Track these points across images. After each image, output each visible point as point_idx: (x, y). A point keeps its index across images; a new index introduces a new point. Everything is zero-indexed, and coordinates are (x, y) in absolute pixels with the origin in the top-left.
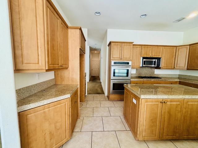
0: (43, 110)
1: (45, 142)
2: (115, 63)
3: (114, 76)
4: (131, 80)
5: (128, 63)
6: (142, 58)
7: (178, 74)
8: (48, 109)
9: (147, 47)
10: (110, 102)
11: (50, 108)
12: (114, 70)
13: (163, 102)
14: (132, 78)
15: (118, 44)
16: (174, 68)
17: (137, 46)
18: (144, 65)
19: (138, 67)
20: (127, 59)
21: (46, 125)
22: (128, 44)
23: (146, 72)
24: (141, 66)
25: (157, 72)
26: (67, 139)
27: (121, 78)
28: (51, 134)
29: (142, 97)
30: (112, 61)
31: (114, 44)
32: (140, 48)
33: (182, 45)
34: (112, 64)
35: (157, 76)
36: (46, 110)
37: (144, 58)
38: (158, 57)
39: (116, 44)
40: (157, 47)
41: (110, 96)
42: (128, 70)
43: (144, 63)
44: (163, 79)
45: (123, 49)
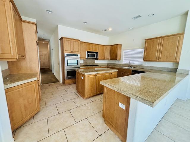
0: (18, 89)
1: (22, 113)
2: (67, 55)
3: (68, 65)
4: (81, 67)
5: (77, 55)
6: (86, 52)
7: (107, 62)
8: (22, 88)
9: (90, 45)
10: (66, 86)
11: (23, 88)
12: (67, 60)
13: (96, 75)
14: (81, 66)
15: (69, 40)
16: (105, 59)
17: (83, 43)
18: (88, 57)
19: (84, 58)
20: (77, 52)
21: (21, 101)
22: (77, 41)
23: (90, 62)
24: (86, 57)
25: (97, 62)
26: (37, 111)
27: (73, 67)
28: (25, 107)
29: (86, 74)
30: (65, 54)
31: (66, 39)
32: (85, 45)
33: (108, 45)
34: (65, 55)
35: (97, 64)
36: (20, 89)
37: (88, 52)
38: (96, 52)
39: (67, 39)
40: (95, 45)
41: (65, 82)
42: (78, 61)
43: (88, 55)
44: (99, 66)
45: (73, 44)
